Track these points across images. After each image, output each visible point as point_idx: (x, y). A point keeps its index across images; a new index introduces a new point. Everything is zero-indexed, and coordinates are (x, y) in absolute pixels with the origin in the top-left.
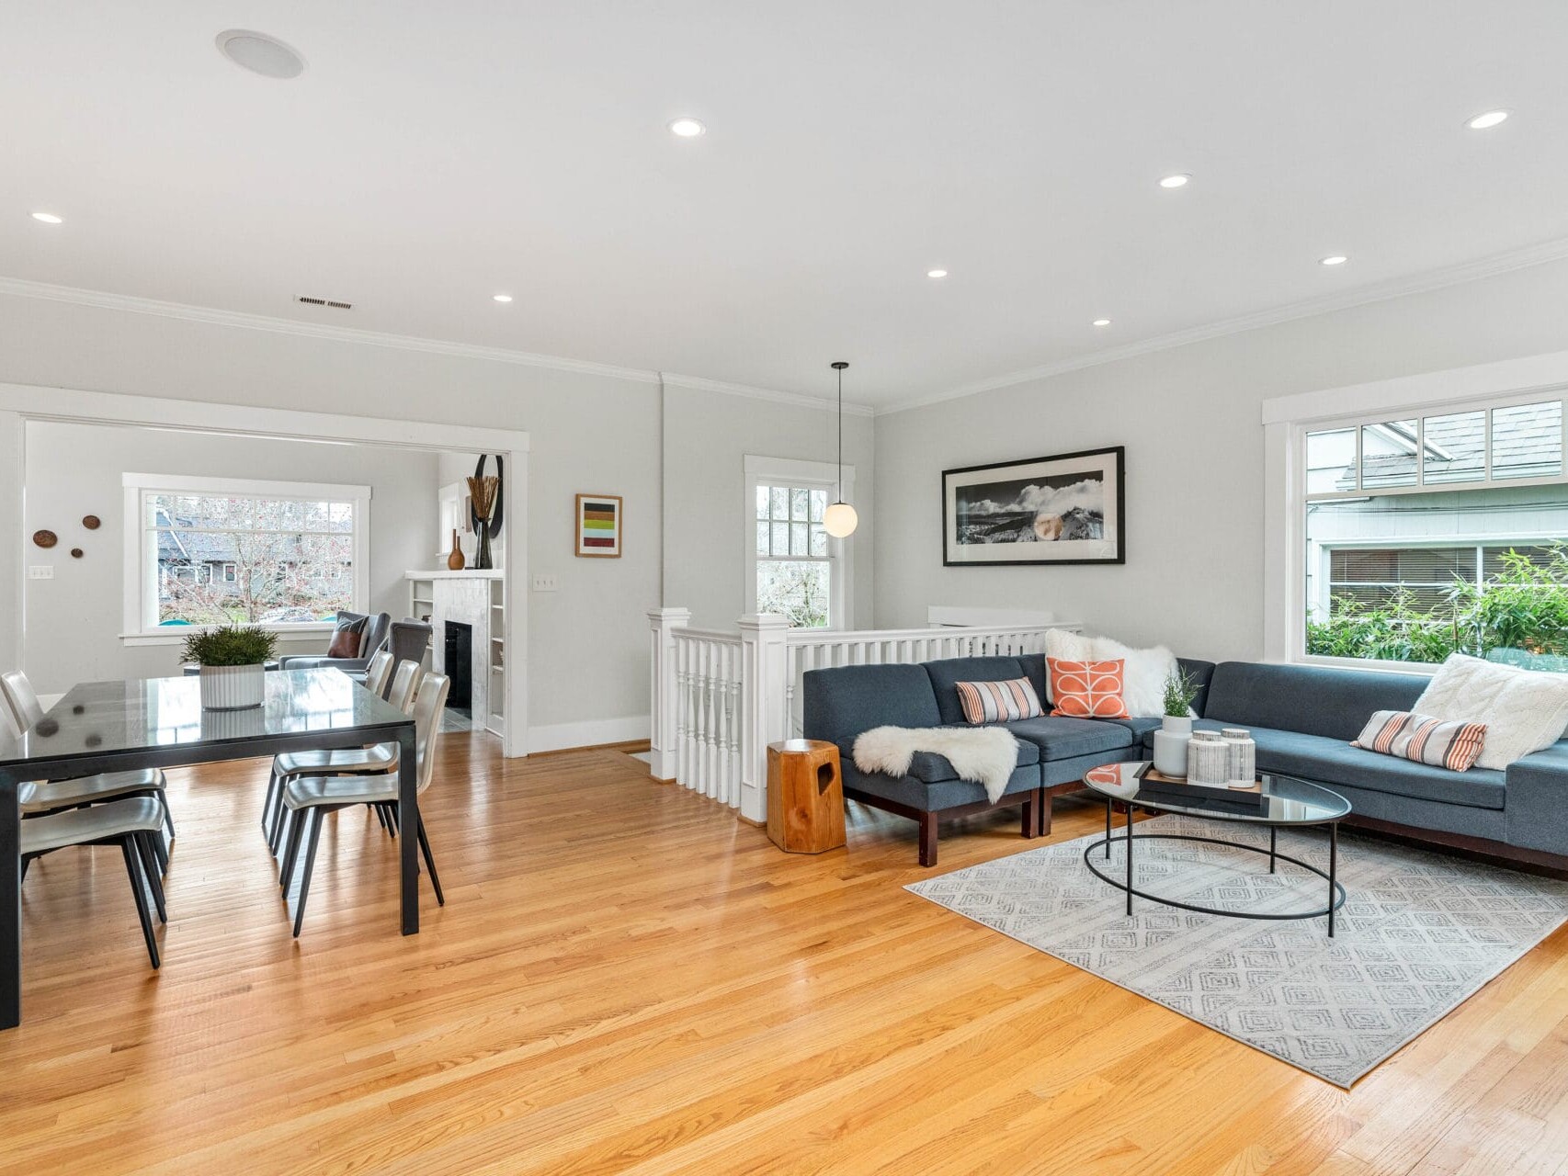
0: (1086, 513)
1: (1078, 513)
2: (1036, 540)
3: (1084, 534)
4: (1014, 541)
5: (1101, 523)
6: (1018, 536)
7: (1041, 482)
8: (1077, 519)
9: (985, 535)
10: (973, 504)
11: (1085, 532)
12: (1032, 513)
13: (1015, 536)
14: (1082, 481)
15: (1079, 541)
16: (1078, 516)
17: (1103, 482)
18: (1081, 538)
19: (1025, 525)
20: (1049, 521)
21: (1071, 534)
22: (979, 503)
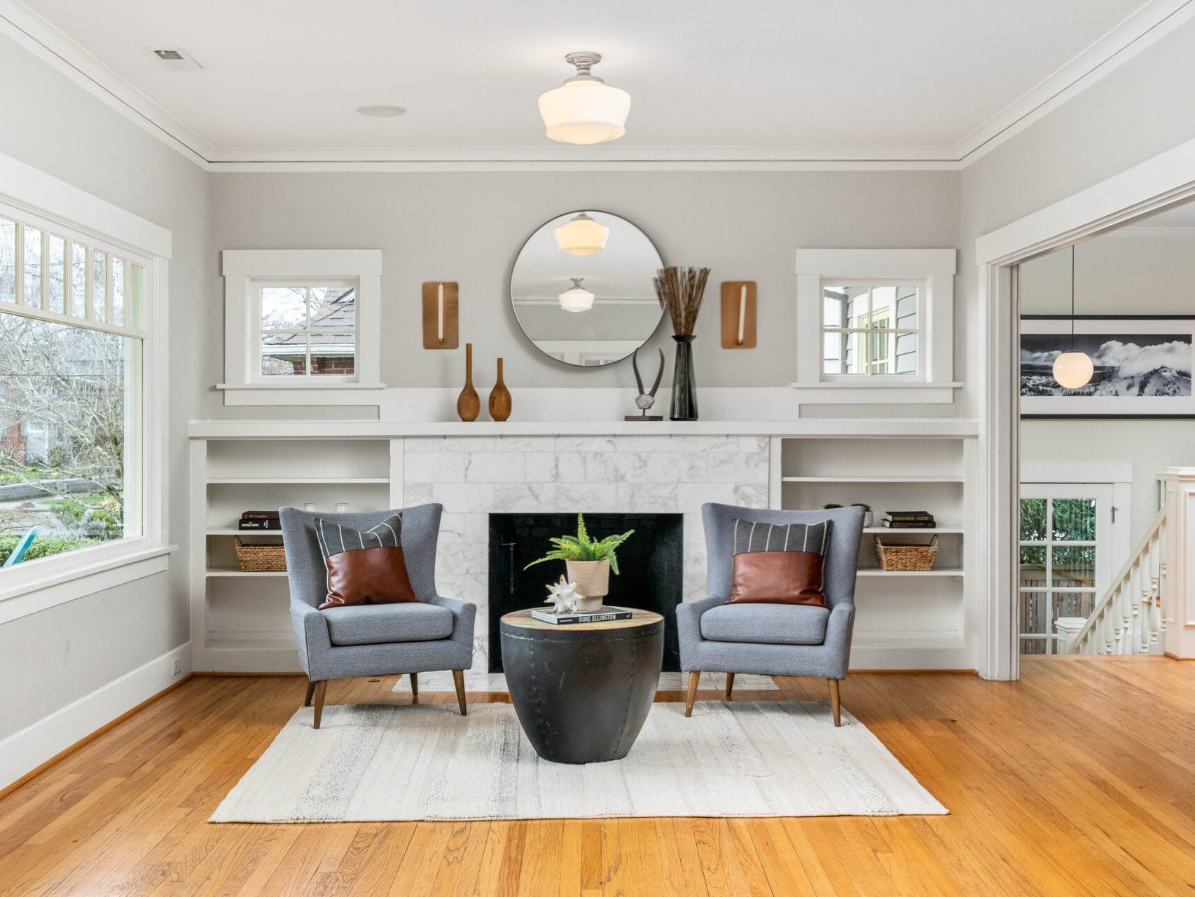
0: (1174, 372)
1: (1165, 371)
2: (1117, 395)
3: (1171, 391)
4: (1090, 394)
5: (1189, 382)
6: (1096, 390)
7: (1124, 339)
8: (1164, 378)
9: (1052, 387)
10: (1038, 354)
11: (1172, 389)
12: (1113, 368)
13: (1092, 389)
14: (1171, 341)
15: (1166, 397)
16: (1164, 374)
17: (1191, 345)
18: (1168, 394)
19: (1104, 379)
20: (1132, 377)
21: (1158, 391)
22: (1046, 354)
